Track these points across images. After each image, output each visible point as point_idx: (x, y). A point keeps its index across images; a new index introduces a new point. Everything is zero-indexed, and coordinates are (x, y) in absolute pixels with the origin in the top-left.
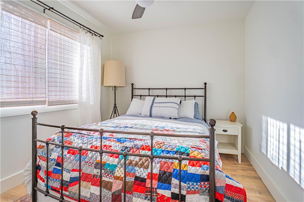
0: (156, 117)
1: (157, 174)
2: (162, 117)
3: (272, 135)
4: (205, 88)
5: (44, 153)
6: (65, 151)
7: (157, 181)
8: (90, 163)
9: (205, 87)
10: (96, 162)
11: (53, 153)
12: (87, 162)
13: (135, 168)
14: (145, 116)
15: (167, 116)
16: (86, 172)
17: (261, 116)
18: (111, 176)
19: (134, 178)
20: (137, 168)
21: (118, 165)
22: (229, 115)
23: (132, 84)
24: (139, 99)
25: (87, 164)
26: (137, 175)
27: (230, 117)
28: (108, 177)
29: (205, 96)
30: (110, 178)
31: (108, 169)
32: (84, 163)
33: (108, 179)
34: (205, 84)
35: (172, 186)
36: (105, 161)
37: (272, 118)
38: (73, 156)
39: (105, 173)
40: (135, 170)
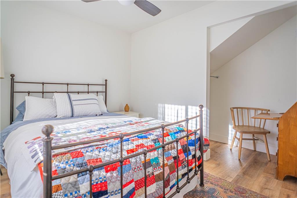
0: (78, 117)
1: (181, 149)
2: (85, 116)
3: (170, 114)
4: (106, 85)
5: (74, 193)
6: (101, 172)
7: (183, 153)
8: (138, 167)
9: (106, 83)
10: (142, 163)
11: (80, 186)
12: (135, 168)
13: (169, 152)
14: (65, 118)
15: (91, 113)
16: (139, 179)
17: (156, 104)
18: (159, 168)
19: (173, 159)
20: (171, 151)
21: (159, 156)
22: (124, 107)
23: (12, 76)
24: (41, 97)
25: (135, 170)
26: (173, 156)
27: (125, 108)
28: (157, 170)
29: (106, 92)
30: (159, 169)
31: (154, 163)
32: (133, 171)
33: (159, 171)
34: (106, 81)
35: (191, 151)
36: (149, 158)
37: (170, 104)
38: (114, 172)
39: (154, 168)
40: (170, 153)
